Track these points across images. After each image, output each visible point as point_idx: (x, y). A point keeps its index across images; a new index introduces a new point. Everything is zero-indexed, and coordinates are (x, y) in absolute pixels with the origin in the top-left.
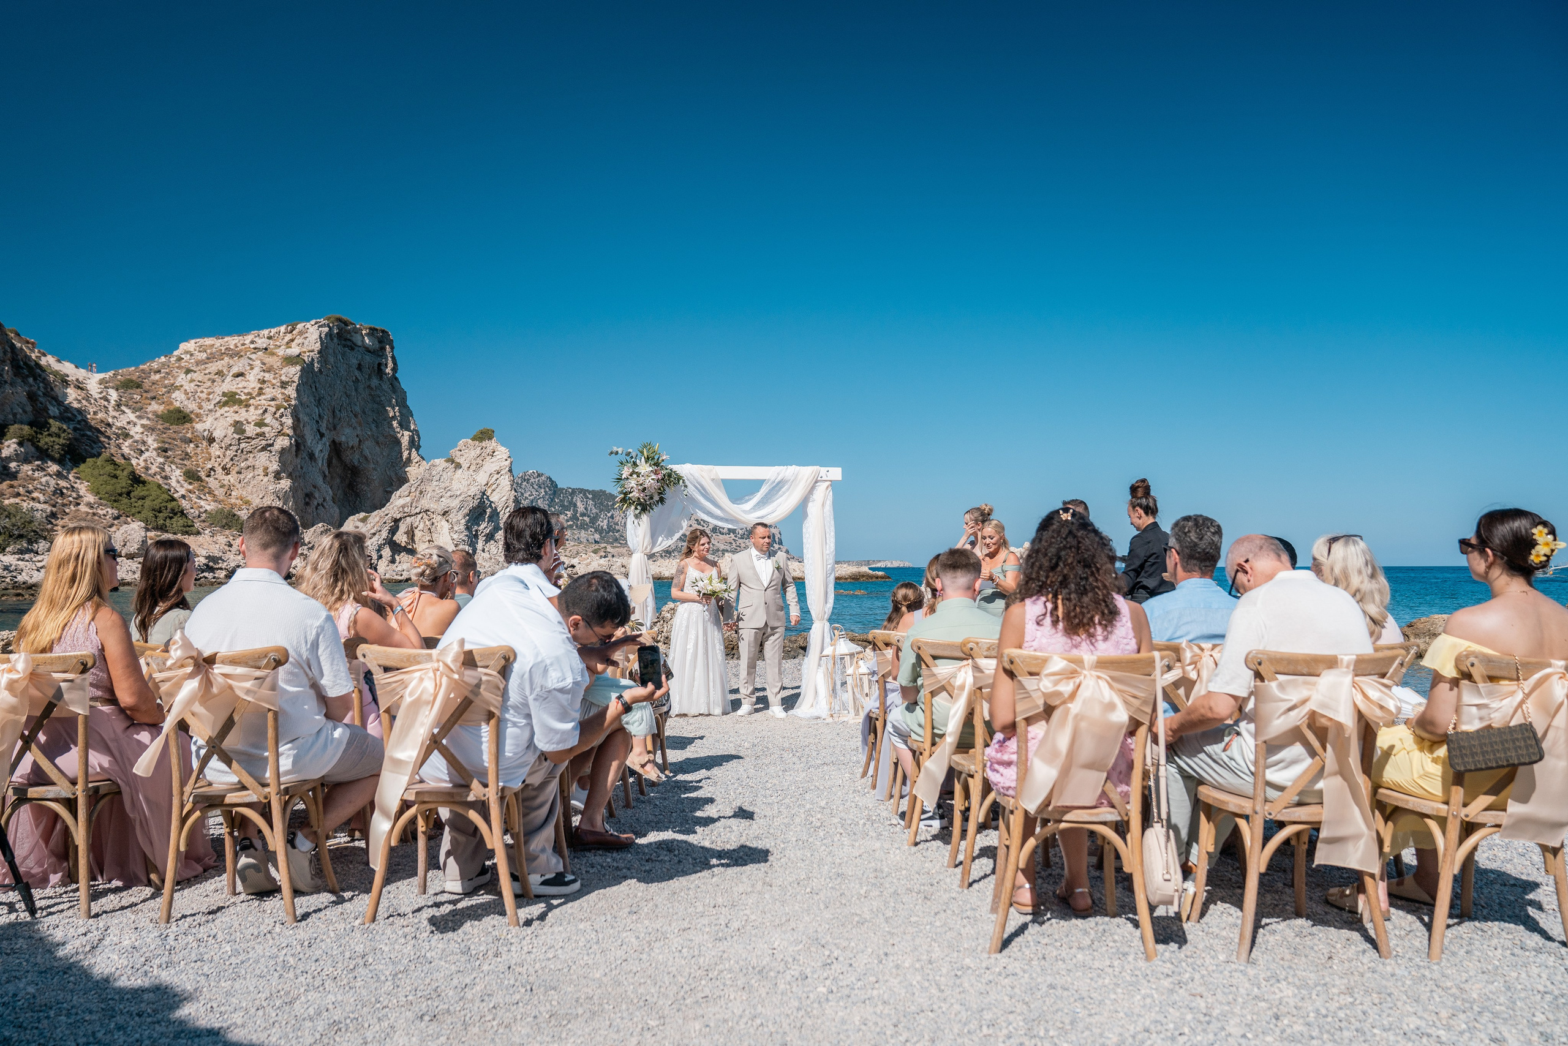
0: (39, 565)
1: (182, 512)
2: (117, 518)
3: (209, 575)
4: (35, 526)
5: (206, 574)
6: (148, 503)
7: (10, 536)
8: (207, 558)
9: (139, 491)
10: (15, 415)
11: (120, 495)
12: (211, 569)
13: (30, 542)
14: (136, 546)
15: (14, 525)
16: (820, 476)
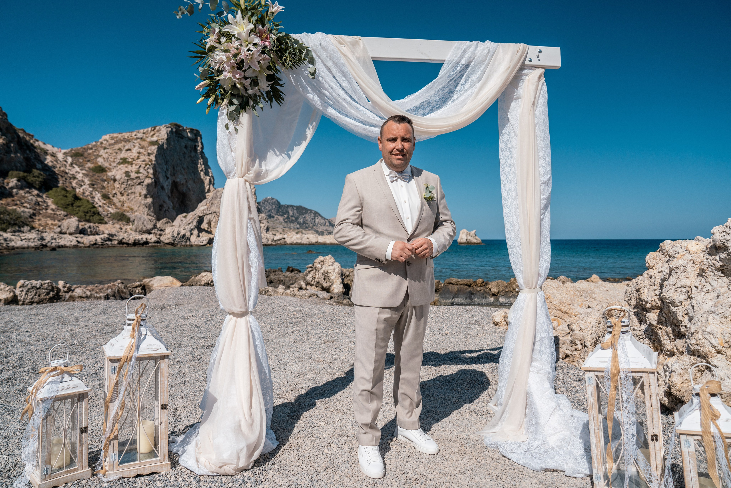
0: (23, 238)
1: (98, 213)
2: (66, 216)
4: (23, 219)
5: (107, 242)
6: (82, 209)
8: (109, 234)
9: (78, 203)
11: (68, 205)
12: (110, 240)
14: (74, 229)
16: (528, 59)
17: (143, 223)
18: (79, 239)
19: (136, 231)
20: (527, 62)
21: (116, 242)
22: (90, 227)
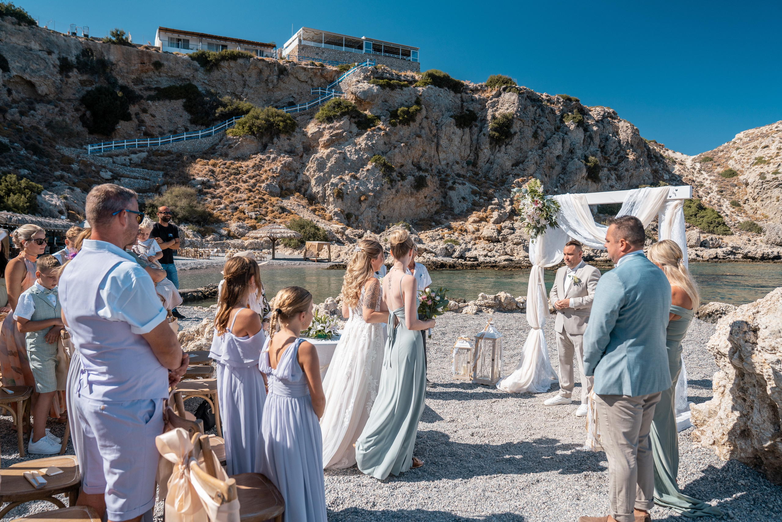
1: (724, 224)
2: (689, 227)
3: (732, 257)
5: (730, 256)
6: (705, 219)
8: (732, 247)
9: (702, 213)
10: (644, 180)
11: (691, 216)
12: (735, 254)
14: (694, 242)
16: (669, 195)
17: (777, 234)
18: (699, 253)
19: (767, 243)
20: (668, 198)
21: (740, 256)
22: (712, 240)
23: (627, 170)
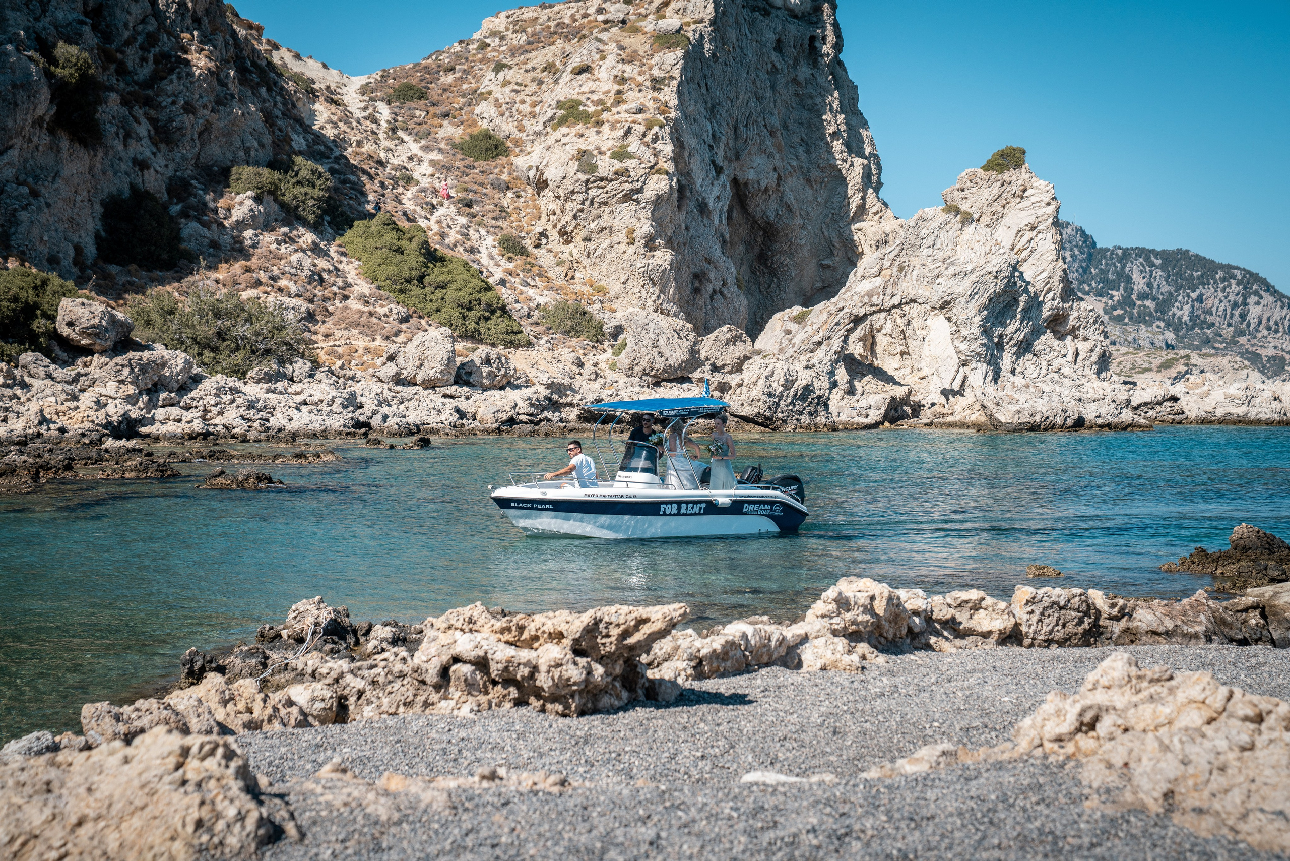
0: (299, 399)
1: (503, 309)
2: (405, 320)
3: (553, 417)
4: (288, 335)
5: (547, 414)
6: (450, 294)
7: (253, 352)
8: (548, 386)
9: (436, 274)
10: (247, 151)
11: (408, 281)
12: (555, 406)
13: (281, 362)
14: (440, 368)
15: (258, 334)
17: (655, 346)
18: (463, 405)
19: (630, 374)
21: (572, 414)
22: (488, 361)
23: (189, 108)
